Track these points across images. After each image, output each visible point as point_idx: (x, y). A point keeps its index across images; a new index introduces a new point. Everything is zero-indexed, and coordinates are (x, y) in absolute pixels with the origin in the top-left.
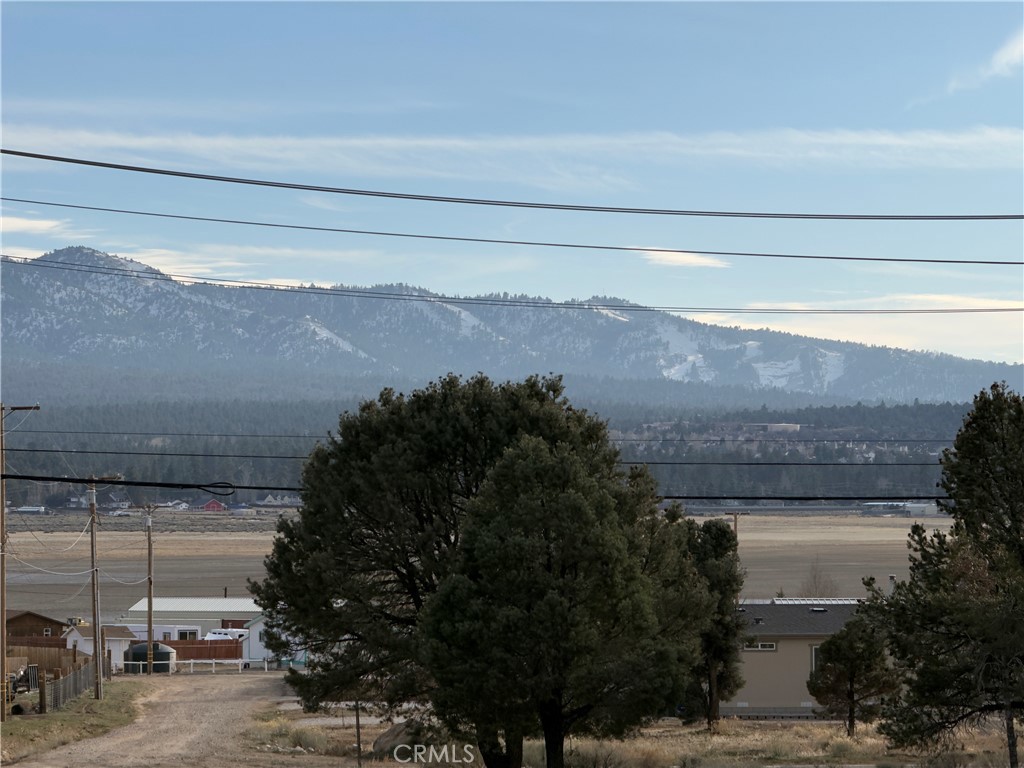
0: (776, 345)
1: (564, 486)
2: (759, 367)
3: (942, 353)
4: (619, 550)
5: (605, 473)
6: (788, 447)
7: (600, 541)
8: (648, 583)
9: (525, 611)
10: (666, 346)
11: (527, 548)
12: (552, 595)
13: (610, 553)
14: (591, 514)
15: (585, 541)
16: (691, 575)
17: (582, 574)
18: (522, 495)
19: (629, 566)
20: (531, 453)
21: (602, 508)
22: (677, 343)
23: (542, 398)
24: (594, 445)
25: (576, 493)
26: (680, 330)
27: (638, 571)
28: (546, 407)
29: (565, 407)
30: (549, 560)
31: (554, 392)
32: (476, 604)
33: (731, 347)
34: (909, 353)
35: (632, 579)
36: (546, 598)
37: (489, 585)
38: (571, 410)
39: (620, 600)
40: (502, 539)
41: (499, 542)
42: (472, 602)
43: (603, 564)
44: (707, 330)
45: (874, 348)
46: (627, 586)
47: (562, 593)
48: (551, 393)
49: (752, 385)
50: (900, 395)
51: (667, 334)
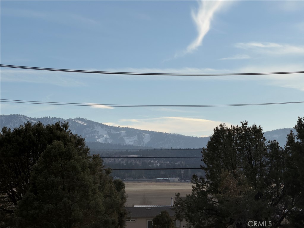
0: (130, 132)
1: (69, 159)
2: (125, 138)
3: (179, 134)
4: (90, 182)
5: (84, 156)
6: (134, 162)
7: (83, 179)
8: (101, 195)
9: (55, 206)
10: (98, 132)
11: (55, 182)
12: (65, 199)
13: (87, 183)
14: (80, 169)
15: (77, 179)
16: (115, 193)
17: (76, 192)
18: (54, 162)
19: (94, 188)
20: (57, 147)
21: (84, 167)
22: (101, 131)
23: (61, 130)
24: (80, 147)
25: (74, 161)
26: (102, 128)
27: (97, 191)
28: (63, 133)
29: (70, 133)
30: (64, 187)
31: (66, 128)
32: (36, 204)
33: (117, 133)
34: (169, 134)
35: (95, 193)
36: (63, 201)
37: (41, 196)
38: (72, 134)
39: (91, 201)
40: (46, 179)
41: (45, 180)
42: (34, 202)
43: (84, 188)
44: (110, 128)
45: (159, 133)
46: (93, 196)
47: (69, 199)
48: (64, 128)
49: (123, 144)
50: (167, 146)
51: (98, 129)
